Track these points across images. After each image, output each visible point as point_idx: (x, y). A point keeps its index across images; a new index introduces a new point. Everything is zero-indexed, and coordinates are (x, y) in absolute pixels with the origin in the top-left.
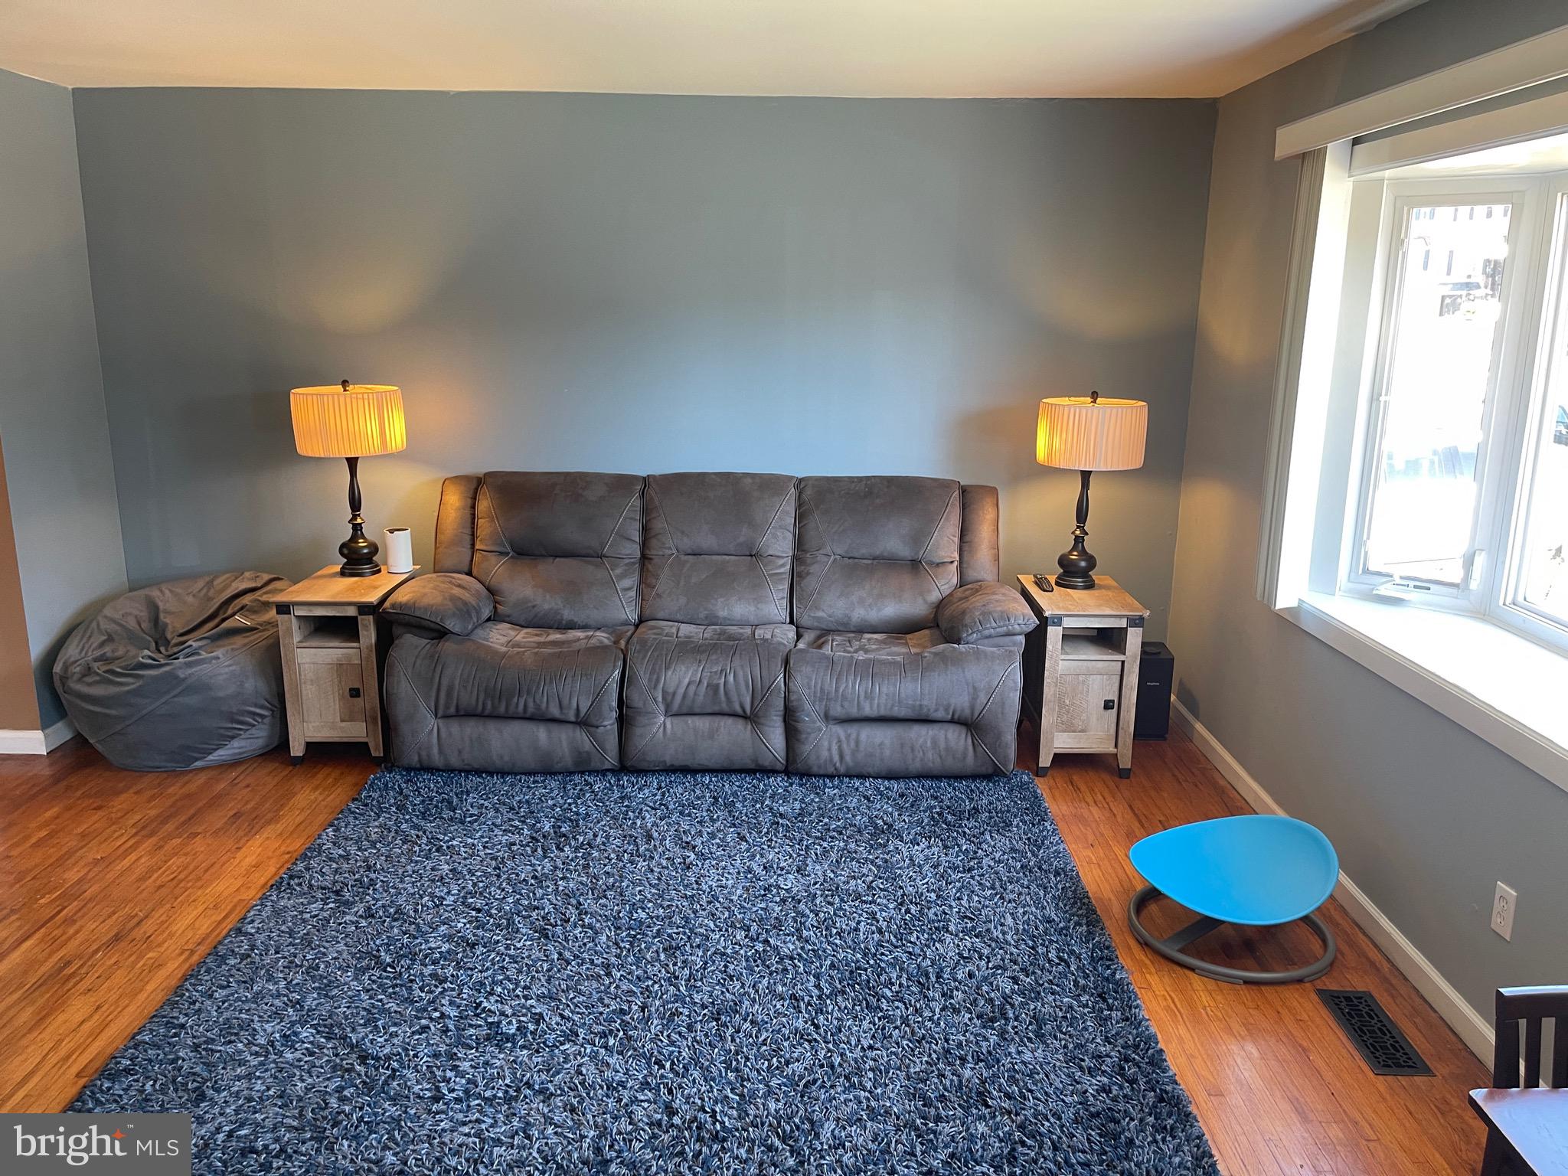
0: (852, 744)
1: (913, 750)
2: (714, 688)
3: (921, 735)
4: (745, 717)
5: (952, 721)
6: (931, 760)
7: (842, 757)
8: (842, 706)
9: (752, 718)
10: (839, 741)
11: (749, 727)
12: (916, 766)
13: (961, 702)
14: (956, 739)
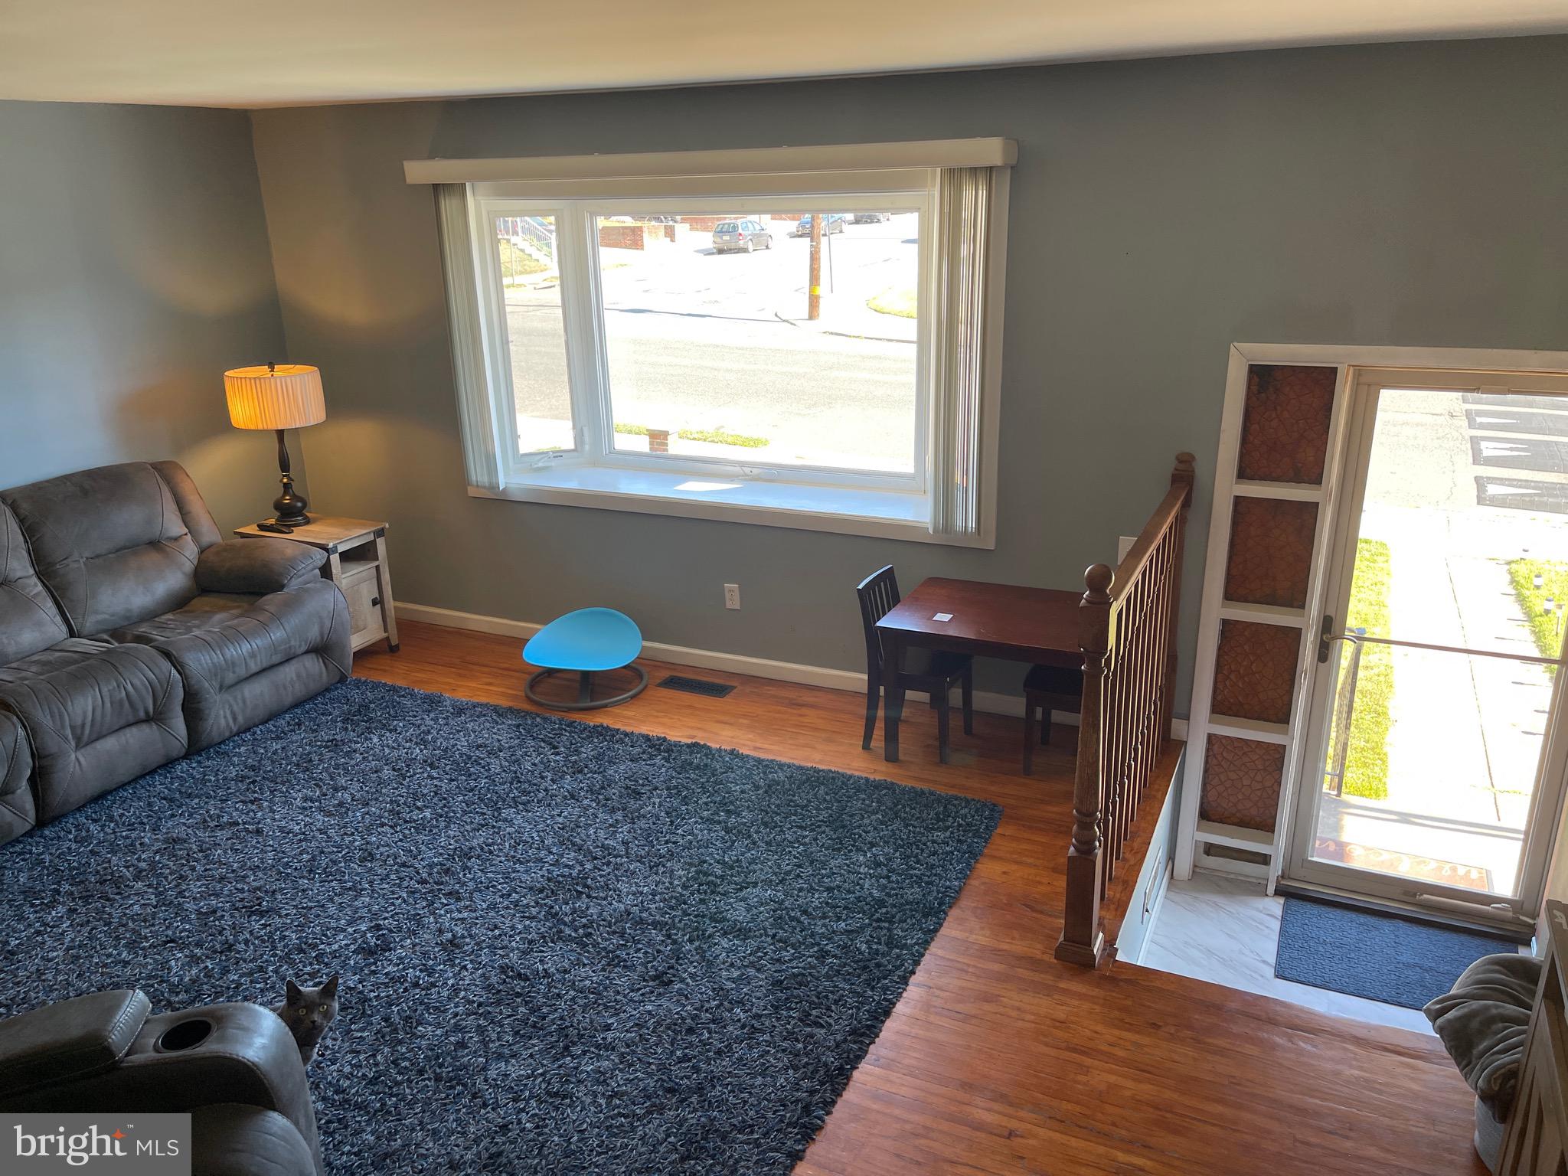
0: (241, 704)
1: (285, 688)
2: (118, 705)
3: (289, 672)
4: (148, 720)
5: (307, 652)
6: (299, 690)
7: (235, 719)
8: (234, 672)
9: (156, 717)
10: (231, 706)
11: (155, 726)
12: (288, 700)
13: (314, 634)
14: (312, 665)
